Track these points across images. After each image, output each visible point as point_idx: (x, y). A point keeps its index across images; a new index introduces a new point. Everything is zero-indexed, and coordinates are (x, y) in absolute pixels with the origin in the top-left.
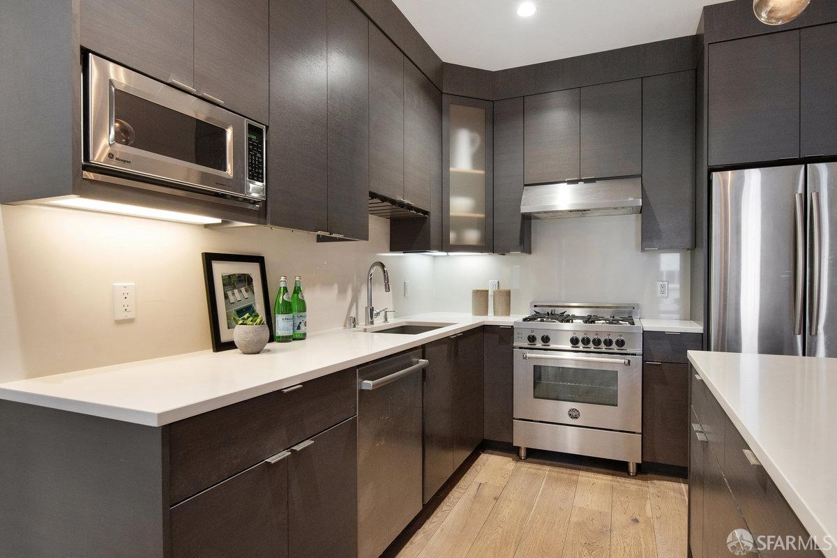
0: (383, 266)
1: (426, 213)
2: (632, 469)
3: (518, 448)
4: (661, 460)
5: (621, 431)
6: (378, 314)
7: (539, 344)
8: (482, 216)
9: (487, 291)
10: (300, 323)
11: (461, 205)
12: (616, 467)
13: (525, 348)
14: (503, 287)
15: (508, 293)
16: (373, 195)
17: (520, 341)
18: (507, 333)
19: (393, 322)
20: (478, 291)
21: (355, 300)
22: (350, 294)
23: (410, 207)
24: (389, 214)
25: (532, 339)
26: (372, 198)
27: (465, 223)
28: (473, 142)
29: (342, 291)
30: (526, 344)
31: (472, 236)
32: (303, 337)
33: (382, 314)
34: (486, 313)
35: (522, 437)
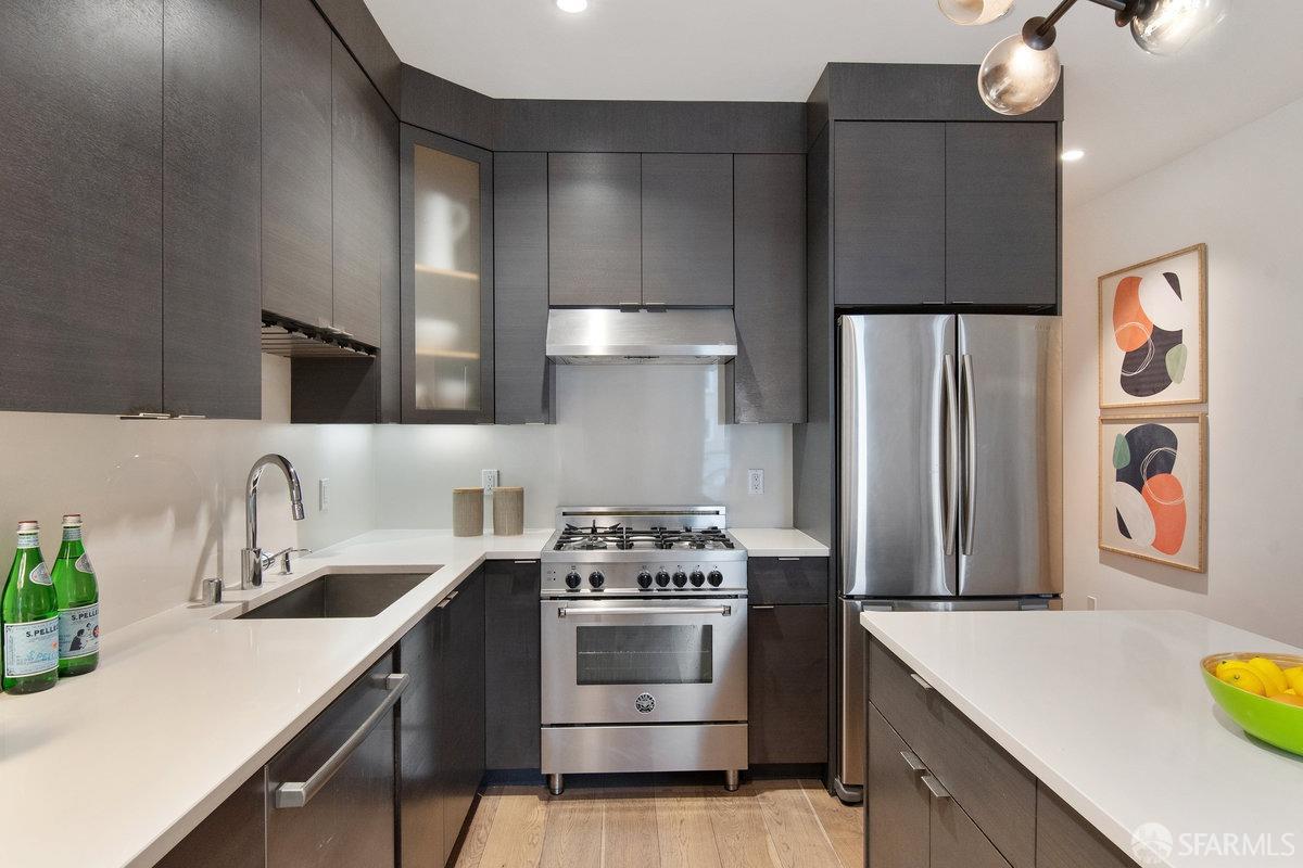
0: (285, 464)
1: (372, 350)
2: (732, 780)
3: (549, 777)
4: (775, 758)
5: (716, 723)
6: (270, 561)
7: (585, 589)
8: (474, 356)
9: (482, 491)
10: (81, 632)
11: (435, 335)
12: (706, 782)
13: (561, 598)
14: (509, 485)
15: (519, 495)
16: (269, 319)
17: (552, 587)
18: (525, 575)
19: (305, 570)
20: (465, 492)
21: (216, 533)
22: (203, 526)
23: (343, 341)
25: (573, 581)
26: (268, 325)
27: (446, 368)
28: (456, 219)
29: (185, 521)
30: (563, 591)
31: (456, 392)
33: (279, 560)
34: (479, 532)
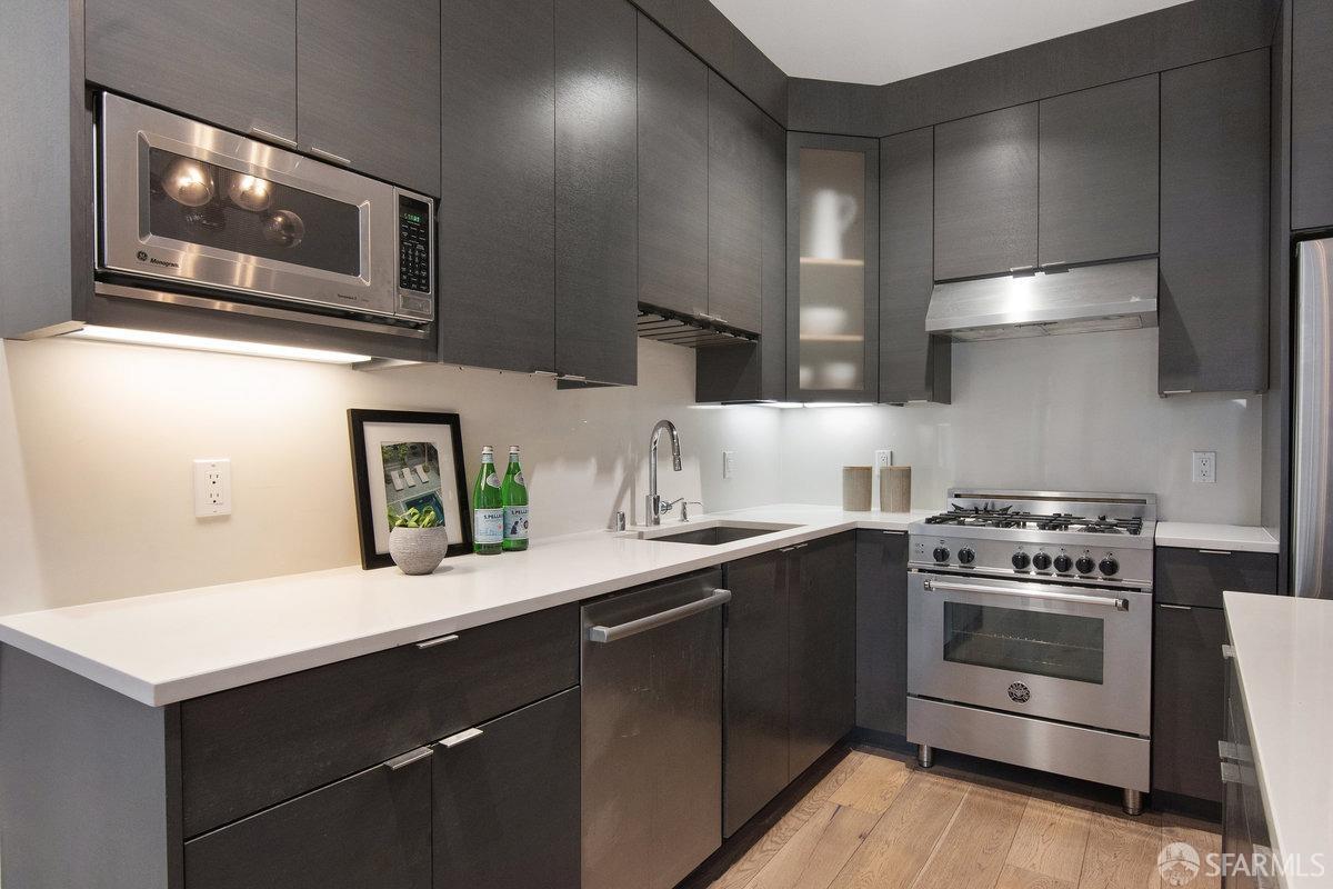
0: (671, 427)
1: (755, 336)
2: (1132, 802)
3: (919, 747)
4: (1189, 789)
5: (1108, 731)
6: (668, 507)
7: (955, 565)
8: (859, 338)
9: (869, 470)
10: (517, 523)
11: (820, 322)
12: (1100, 797)
13: (930, 571)
14: (900, 463)
15: (906, 474)
16: (646, 309)
17: (920, 557)
18: (896, 544)
19: (698, 519)
20: (853, 468)
21: (629, 483)
22: (619, 475)
23: (721, 328)
24: (694, 339)
25: (941, 555)
26: (645, 314)
27: (829, 352)
28: (843, 211)
29: (605, 469)
30: (931, 563)
31: (842, 374)
32: (522, 546)
33: (677, 508)
34: (867, 506)
35: (924, 728)
